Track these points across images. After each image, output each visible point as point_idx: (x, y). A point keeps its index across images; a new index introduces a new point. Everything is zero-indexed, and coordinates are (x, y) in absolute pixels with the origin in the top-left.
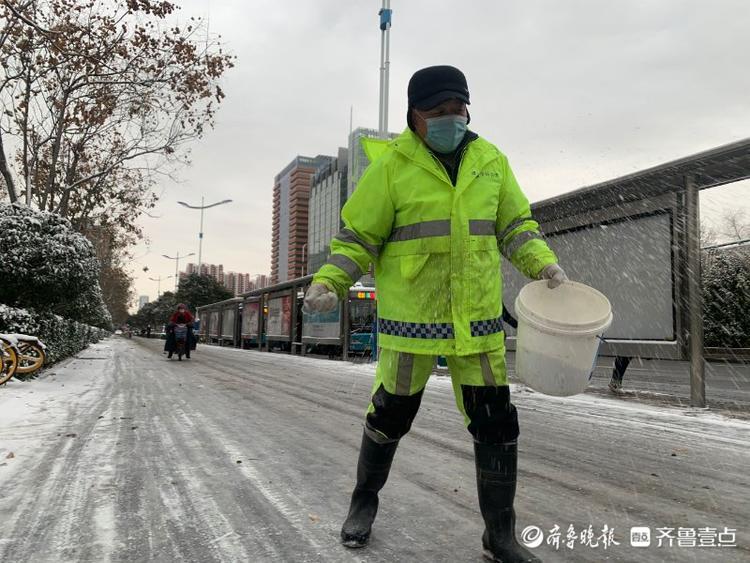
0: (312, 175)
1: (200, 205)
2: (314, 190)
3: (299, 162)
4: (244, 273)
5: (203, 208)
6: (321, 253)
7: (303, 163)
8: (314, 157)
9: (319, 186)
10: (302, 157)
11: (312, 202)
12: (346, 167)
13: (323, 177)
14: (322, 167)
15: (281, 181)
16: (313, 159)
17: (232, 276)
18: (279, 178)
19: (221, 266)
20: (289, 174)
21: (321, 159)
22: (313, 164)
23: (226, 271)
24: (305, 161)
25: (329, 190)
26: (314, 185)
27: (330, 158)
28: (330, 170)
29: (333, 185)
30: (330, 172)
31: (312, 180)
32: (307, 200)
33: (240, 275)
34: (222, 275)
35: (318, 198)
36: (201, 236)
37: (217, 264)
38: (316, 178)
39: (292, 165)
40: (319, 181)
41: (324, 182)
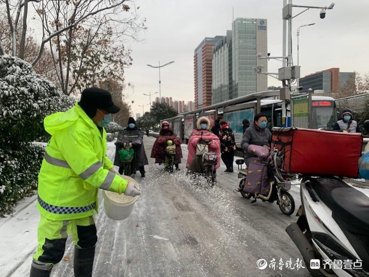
0: (213, 47)
1: (158, 66)
2: (214, 55)
3: (206, 41)
4: (182, 101)
5: (160, 67)
6: (219, 88)
8: (214, 37)
9: (217, 52)
10: (208, 38)
11: (213, 61)
12: (231, 40)
13: (219, 47)
14: (218, 42)
15: (197, 52)
16: (213, 39)
17: (176, 102)
18: (196, 50)
19: (171, 98)
20: (201, 48)
21: (217, 37)
22: (214, 41)
23: (173, 100)
24: (209, 40)
25: (222, 54)
26: (215, 52)
27: (222, 37)
28: (223, 43)
29: (225, 51)
30: (223, 45)
31: (213, 51)
32: (211, 60)
33: (180, 102)
34: (172, 102)
35: (217, 59)
36: (160, 82)
37: (169, 97)
38: (216, 48)
39: (203, 43)
40: (217, 50)
41: (220, 50)
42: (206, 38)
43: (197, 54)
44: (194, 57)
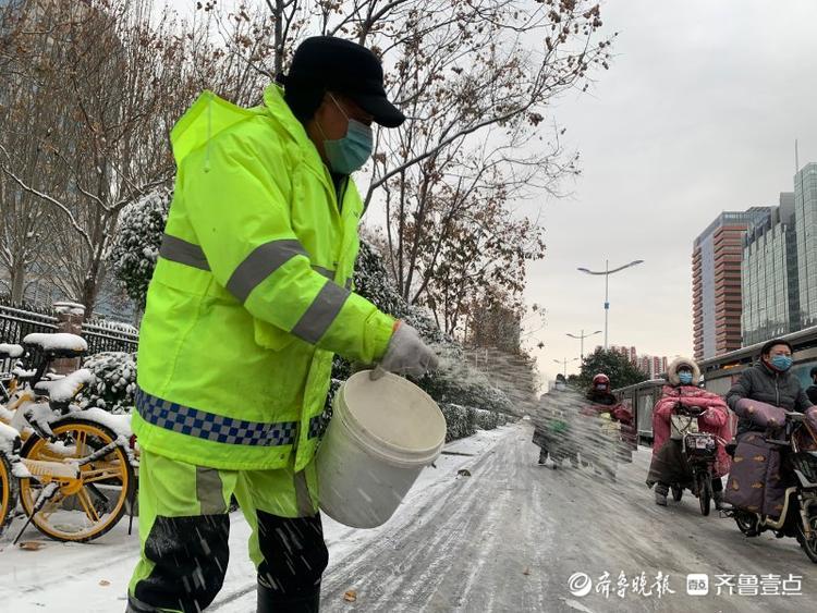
0: (743, 233)
2: (747, 250)
3: (724, 218)
4: (660, 356)
6: (760, 329)
7: (729, 220)
9: (754, 245)
10: (728, 213)
11: (744, 265)
12: (793, 217)
13: (760, 232)
14: (757, 221)
15: (701, 245)
16: (743, 214)
17: (646, 360)
18: (699, 241)
19: (633, 349)
20: (711, 236)
21: (755, 211)
22: (744, 220)
23: (639, 354)
24: (732, 217)
25: (769, 247)
26: (747, 244)
27: (768, 209)
28: (769, 223)
29: (776, 241)
30: (769, 226)
31: (743, 240)
32: (739, 263)
33: (656, 358)
34: (635, 359)
35: (753, 260)
36: (607, 306)
38: (750, 236)
39: (716, 223)
40: (753, 239)
41: (761, 239)
42: (724, 214)
43: (700, 249)
44: (694, 256)
